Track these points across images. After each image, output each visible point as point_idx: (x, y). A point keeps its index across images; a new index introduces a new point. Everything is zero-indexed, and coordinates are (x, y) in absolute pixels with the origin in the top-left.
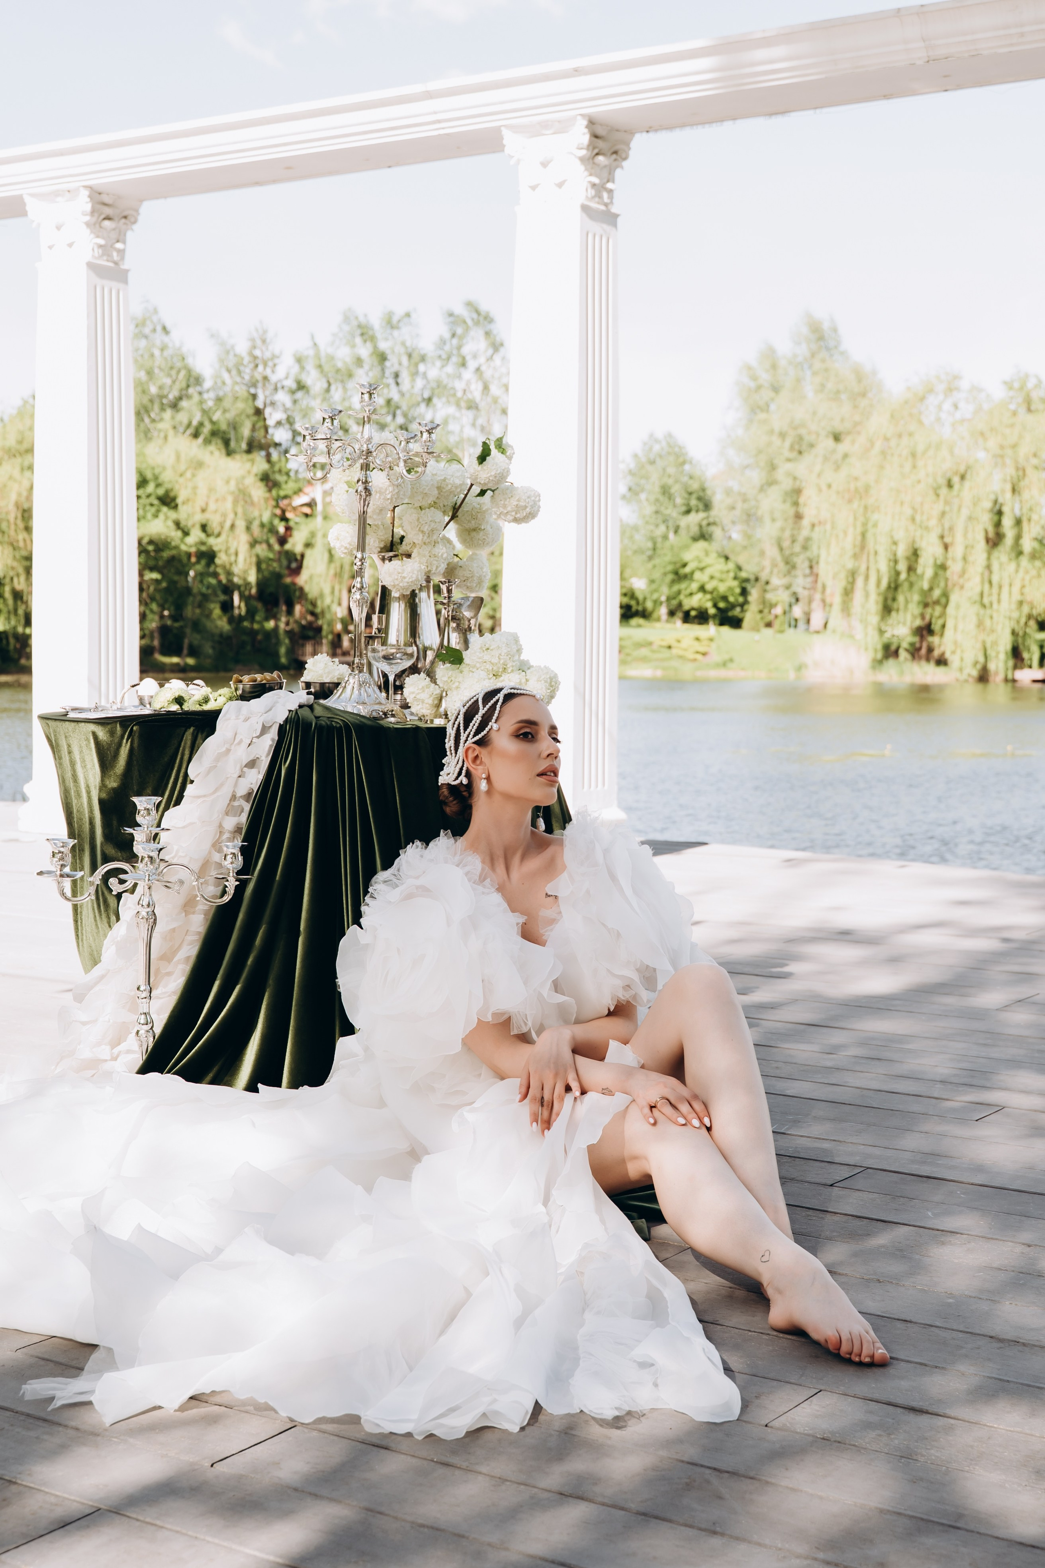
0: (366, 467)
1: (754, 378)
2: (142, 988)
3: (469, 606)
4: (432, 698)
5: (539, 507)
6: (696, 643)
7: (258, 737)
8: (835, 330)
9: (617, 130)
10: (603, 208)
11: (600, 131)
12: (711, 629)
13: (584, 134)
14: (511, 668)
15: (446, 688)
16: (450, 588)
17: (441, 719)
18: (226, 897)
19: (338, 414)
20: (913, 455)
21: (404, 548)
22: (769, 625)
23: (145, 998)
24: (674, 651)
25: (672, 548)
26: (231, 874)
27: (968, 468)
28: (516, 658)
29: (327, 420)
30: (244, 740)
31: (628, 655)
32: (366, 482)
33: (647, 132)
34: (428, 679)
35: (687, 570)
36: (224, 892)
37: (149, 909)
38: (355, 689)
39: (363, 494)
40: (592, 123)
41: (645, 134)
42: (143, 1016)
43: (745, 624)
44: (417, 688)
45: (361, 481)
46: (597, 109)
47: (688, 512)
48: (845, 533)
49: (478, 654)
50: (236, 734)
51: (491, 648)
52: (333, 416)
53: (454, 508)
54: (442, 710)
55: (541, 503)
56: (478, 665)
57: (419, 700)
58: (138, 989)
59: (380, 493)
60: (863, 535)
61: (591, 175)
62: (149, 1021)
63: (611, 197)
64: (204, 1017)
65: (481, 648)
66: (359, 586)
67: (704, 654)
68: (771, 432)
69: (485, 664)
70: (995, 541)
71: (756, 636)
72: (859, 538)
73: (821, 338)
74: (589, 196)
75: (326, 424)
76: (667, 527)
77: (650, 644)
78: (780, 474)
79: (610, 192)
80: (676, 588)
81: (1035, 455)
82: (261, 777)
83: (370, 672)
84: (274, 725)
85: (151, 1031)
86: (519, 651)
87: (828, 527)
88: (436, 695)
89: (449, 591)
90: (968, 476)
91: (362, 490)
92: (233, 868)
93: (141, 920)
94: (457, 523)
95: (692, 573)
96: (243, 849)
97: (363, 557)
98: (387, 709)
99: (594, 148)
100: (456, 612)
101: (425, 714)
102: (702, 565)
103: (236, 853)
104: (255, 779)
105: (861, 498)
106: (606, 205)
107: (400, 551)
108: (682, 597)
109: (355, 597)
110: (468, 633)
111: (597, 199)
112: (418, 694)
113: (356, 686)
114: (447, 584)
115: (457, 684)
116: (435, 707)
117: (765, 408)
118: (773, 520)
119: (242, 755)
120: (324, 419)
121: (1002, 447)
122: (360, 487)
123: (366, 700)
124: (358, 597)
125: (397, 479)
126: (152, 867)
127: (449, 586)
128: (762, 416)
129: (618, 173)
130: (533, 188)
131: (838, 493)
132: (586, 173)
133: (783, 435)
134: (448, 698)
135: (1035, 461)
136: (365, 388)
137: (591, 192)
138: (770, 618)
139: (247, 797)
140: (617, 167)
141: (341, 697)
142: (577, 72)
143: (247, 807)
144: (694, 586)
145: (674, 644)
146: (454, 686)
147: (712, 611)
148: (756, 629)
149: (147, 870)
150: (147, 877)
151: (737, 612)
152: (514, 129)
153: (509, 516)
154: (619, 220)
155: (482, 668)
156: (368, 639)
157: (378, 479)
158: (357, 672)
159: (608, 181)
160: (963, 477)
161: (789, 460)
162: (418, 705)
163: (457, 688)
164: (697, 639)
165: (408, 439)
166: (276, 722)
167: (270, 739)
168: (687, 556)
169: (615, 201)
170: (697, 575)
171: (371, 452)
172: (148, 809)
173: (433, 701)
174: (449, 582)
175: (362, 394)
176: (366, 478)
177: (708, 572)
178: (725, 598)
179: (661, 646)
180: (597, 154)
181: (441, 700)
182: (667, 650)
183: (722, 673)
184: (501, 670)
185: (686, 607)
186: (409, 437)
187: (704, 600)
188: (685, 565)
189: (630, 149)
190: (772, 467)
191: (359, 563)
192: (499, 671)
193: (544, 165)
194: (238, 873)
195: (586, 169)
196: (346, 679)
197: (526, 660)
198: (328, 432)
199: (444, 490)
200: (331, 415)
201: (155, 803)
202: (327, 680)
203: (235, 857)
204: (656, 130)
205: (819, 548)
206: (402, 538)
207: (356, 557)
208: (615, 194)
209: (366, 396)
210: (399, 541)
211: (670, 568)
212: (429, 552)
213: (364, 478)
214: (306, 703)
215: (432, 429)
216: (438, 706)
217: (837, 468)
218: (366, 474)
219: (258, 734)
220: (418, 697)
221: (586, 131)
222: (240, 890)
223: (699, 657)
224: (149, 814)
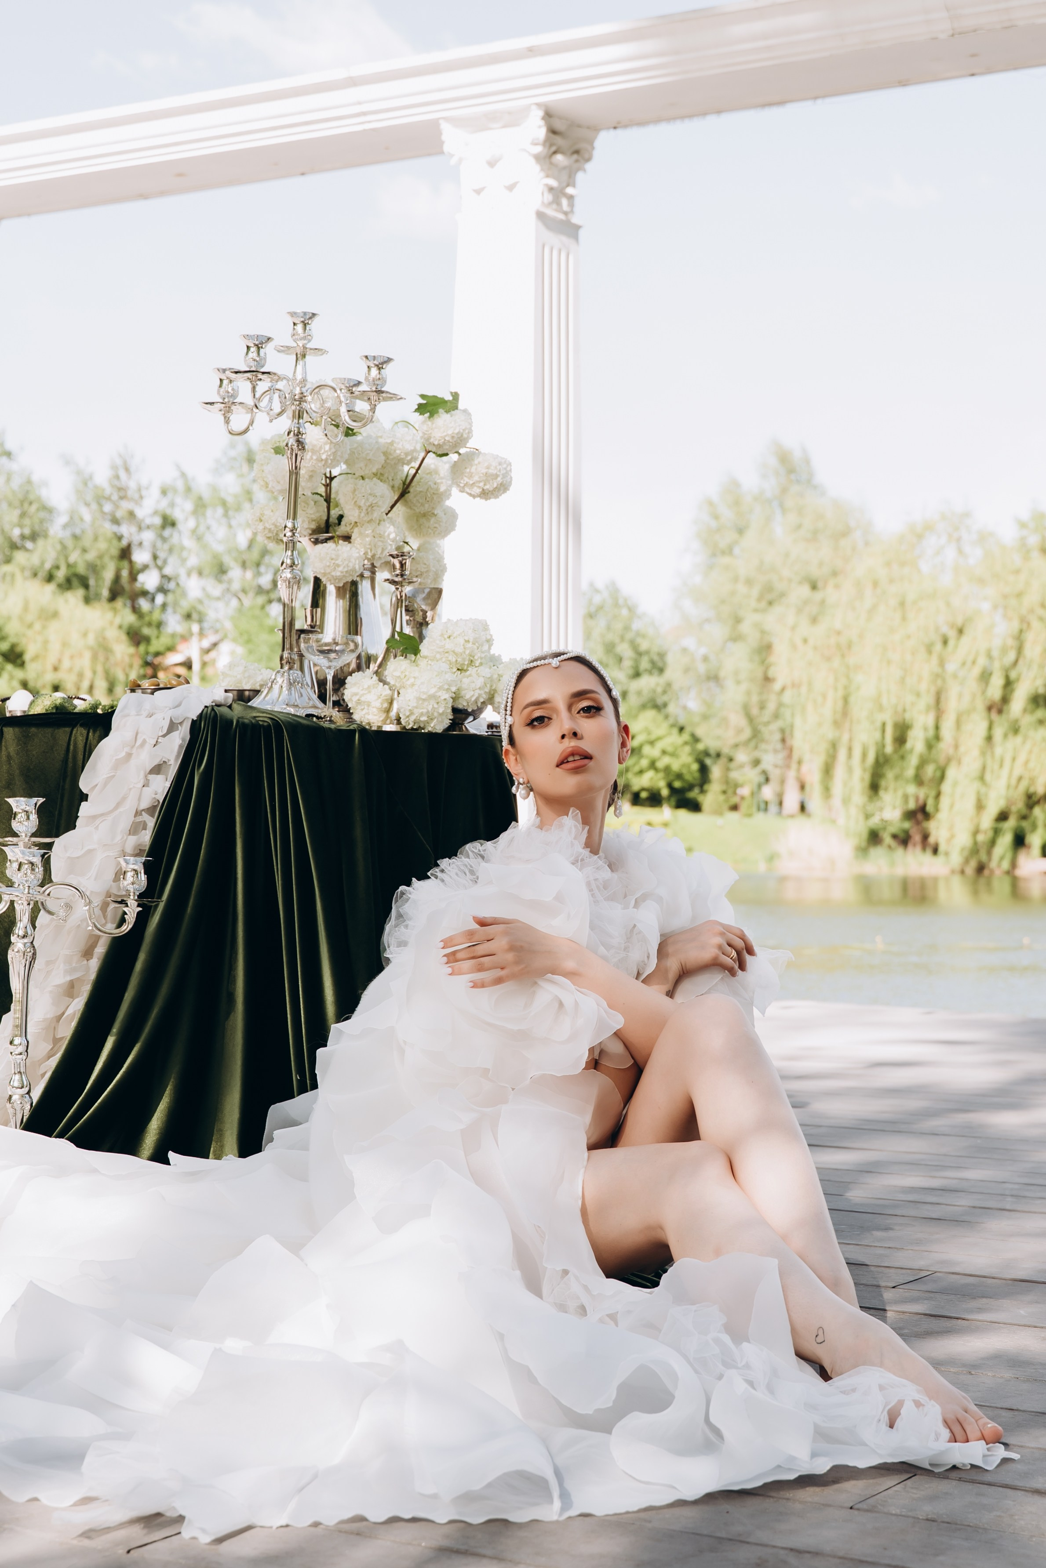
0: (299, 415)
1: (716, 517)
2: (17, 1041)
3: (424, 599)
4: (380, 700)
5: (511, 478)
7: (164, 736)
8: (807, 461)
9: (579, 126)
10: (561, 217)
11: (559, 125)
12: (666, 812)
13: (540, 127)
14: (479, 661)
15: (398, 685)
16: (404, 562)
17: (391, 725)
18: (126, 927)
19: (266, 342)
20: (902, 604)
21: (342, 529)
22: (735, 808)
23: (21, 1054)
26: (132, 897)
27: (969, 619)
28: (486, 647)
29: (252, 349)
30: (147, 740)
32: (299, 432)
33: (615, 128)
34: (375, 678)
36: (122, 921)
37: (26, 940)
38: (284, 689)
39: (295, 447)
40: (548, 115)
41: (612, 132)
42: (17, 1077)
43: (704, 808)
44: (361, 688)
45: (292, 433)
46: (555, 96)
47: (637, 675)
48: (824, 696)
49: (438, 642)
50: (137, 734)
51: (455, 635)
52: (260, 344)
53: (404, 483)
54: (393, 714)
55: (513, 474)
56: (438, 656)
57: (364, 702)
58: (11, 1043)
59: (312, 452)
60: (846, 700)
61: (547, 176)
62: (25, 1083)
63: (571, 205)
64: (94, 1081)
65: (442, 635)
66: (289, 562)
68: (736, 578)
69: (447, 654)
70: (998, 708)
71: (719, 821)
72: (840, 703)
73: (791, 471)
74: (546, 201)
75: (251, 355)
78: (745, 627)
79: (571, 198)
82: (168, 784)
83: (302, 669)
84: (185, 721)
85: (27, 1096)
86: (490, 641)
87: (804, 690)
88: (386, 696)
89: (402, 565)
90: (966, 630)
91: (294, 443)
92: (134, 889)
93: (17, 954)
94: (406, 504)
95: (642, 747)
96: (146, 865)
97: (294, 527)
98: (325, 714)
99: (551, 145)
100: (409, 602)
101: (371, 721)
102: (653, 737)
103: (139, 870)
104: (161, 786)
105: (843, 656)
106: (566, 213)
107: (337, 533)
108: (630, 775)
109: (284, 575)
110: (424, 628)
111: (554, 206)
112: (363, 695)
113: (284, 685)
114: (400, 559)
115: (412, 680)
116: (385, 712)
117: (729, 551)
118: (738, 682)
119: (146, 758)
120: (248, 347)
121: (1004, 596)
122: (292, 441)
123: (298, 702)
124: (289, 576)
125: (336, 436)
126: (32, 877)
127: (403, 559)
128: (726, 560)
129: (580, 176)
130: (478, 192)
131: (815, 648)
132: (542, 174)
133: (749, 582)
134: (401, 698)
136: (298, 317)
137: (549, 197)
138: (735, 800)
139: (150, 811)
140: (578, 169)
141: (267, 699)
142: (532, 52)
143: (151, 822)
144: (644, 763)
146: (409, 683)
147: (665, 792)
148: (718, 813)
149: (26, 881)
150: (27, 890)
151: (694, 794)
152: (456, 122)
153: (475, 488)
154: (582, 233)
155: (444, 660)
156: (299, 632)
157: (313, 435)
158: (286, 668)
159: (568, 185)
160: (960, 632)
161: (756, 610)
162: (362, 710)
163: (413, 685)
164: (649, 824)
165: (350, 386)
166: (188, 718)
167: (180, 738)
169: (576, 209)
170: (647, 750)
171: (305, 396)
172: (27, 812)
173: (382, 704)
174: (402, 556)
175: (294, 324)
176: (299, 428)
177: (660, 745)
178: (680, 777)
180: (555, 153)
181: (391, 703)
184: (466, 663)
185: (636, 788)
186: (352, 384)
187: (655, 779)
189: (593, 148)
190: (737, 619)
191: (289, 534)
192: (464, 664)
193: (492, 164)
194: (141, 896)
195: (542, 170)
196: (273, 677)
197: (496, 655)
198: (253, 364)
199: (391, 457)
200: (257, 343)
201: (36, 804)
202: (247, 686)
203: (137, 874)
204: (626, 126)
205: (793, 715)
206: (340, 518)
207: (285, 527)
208: (577, 201)
209: (299, 328)
210: (337, 521)
212: (373, 531)
213: (296, 429)
214: (223, 702)
215: (383, 363)
216: (388, 711)
217: (814, 620)
218: (298, 423)
219: (165, 731)
220: (363, 699)
221: (542, 123)
222: (142, 918)
224: (28, 818)
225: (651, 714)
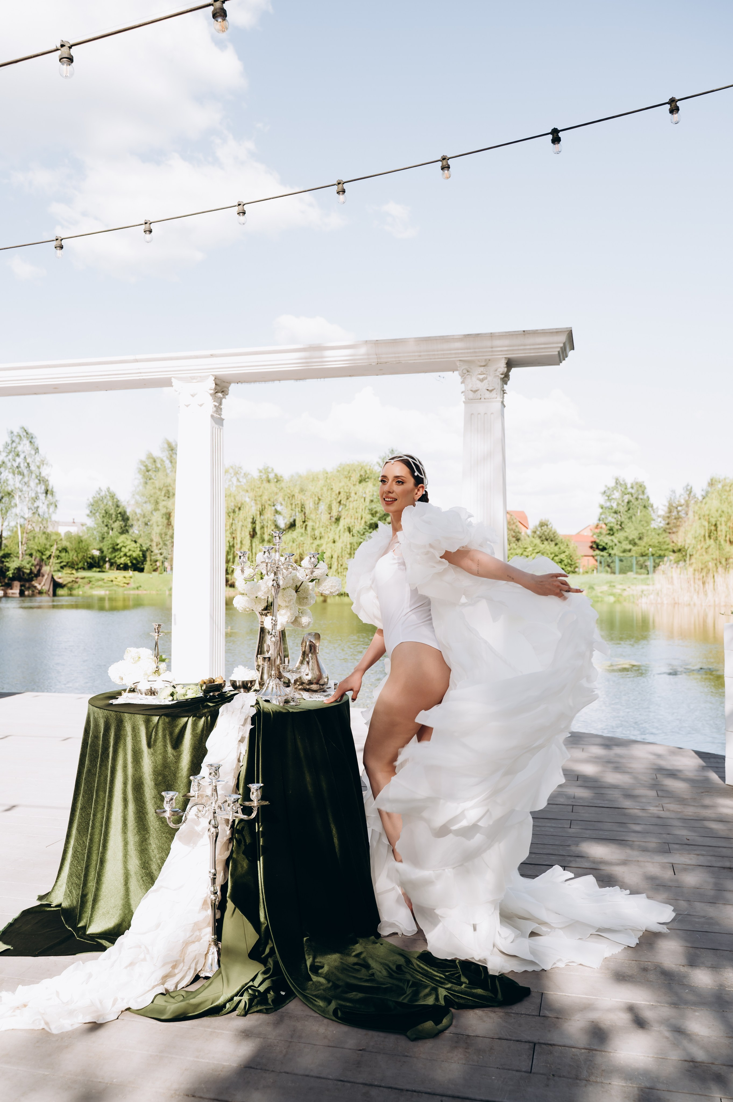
1: (146, 466)
6: (124, 579)
9: (225, 382)
10: (218, 417)
11: (219, 383)
12: (130, 573)
22: (155, 570)
24: (114, 583)
25: (111, 537)
27: (242, 504)
31: (93, 584)
35: (119, 547)
40: (216, 378)
43: (145, 571)
46: (218, 373)
47: (117, 521)
63: (221, 412)
67: (128, 584)
68: (155, 488)
70: (253, 534)
71: (151, 576)
74: (213, 411)
76: (108, 528)
77: (103, 579)
78: (161, 506)
79: (221, 409)
80: (113, 555)
81: (269, 500)
90: (242, 508)
95: (121, 548)
102: (125, 545)
106: (219, 415)
108: (116, 559)
111: (216, 413)
117: (151, 479)
118: (158, 526)
121: (255, 497)
128: (150, 482)
130: (187, 405)
132: (213, 401)
133: (160, 489)
135: (269, 502)
137: (214, 409)
138: (156, 567)
140: (224, 398)
144: (122, 554)
145: (114, 579)
147: (130, 564)
148: (150, 572)
151: (141, 565)
159: (220, 404)
160: (240, 509)
161: (164, 500)
164: (125, 577)
168: (118, 541)
170: (123, 549)
177: (128, 548)
178: (135, 559)
179: (108, 581)
180: (217, 392)
182: (111, 582)
183: (136, 592)
185: (119, 564)
187: (126, 560)
188: (117, 545)
190: (157, 503)
193: (193, 396)
195: (213, 399)
208: (223, 410)
211: (111, 546)
221: (214, 382)
223: (125, 585)
225: (124, 536)
